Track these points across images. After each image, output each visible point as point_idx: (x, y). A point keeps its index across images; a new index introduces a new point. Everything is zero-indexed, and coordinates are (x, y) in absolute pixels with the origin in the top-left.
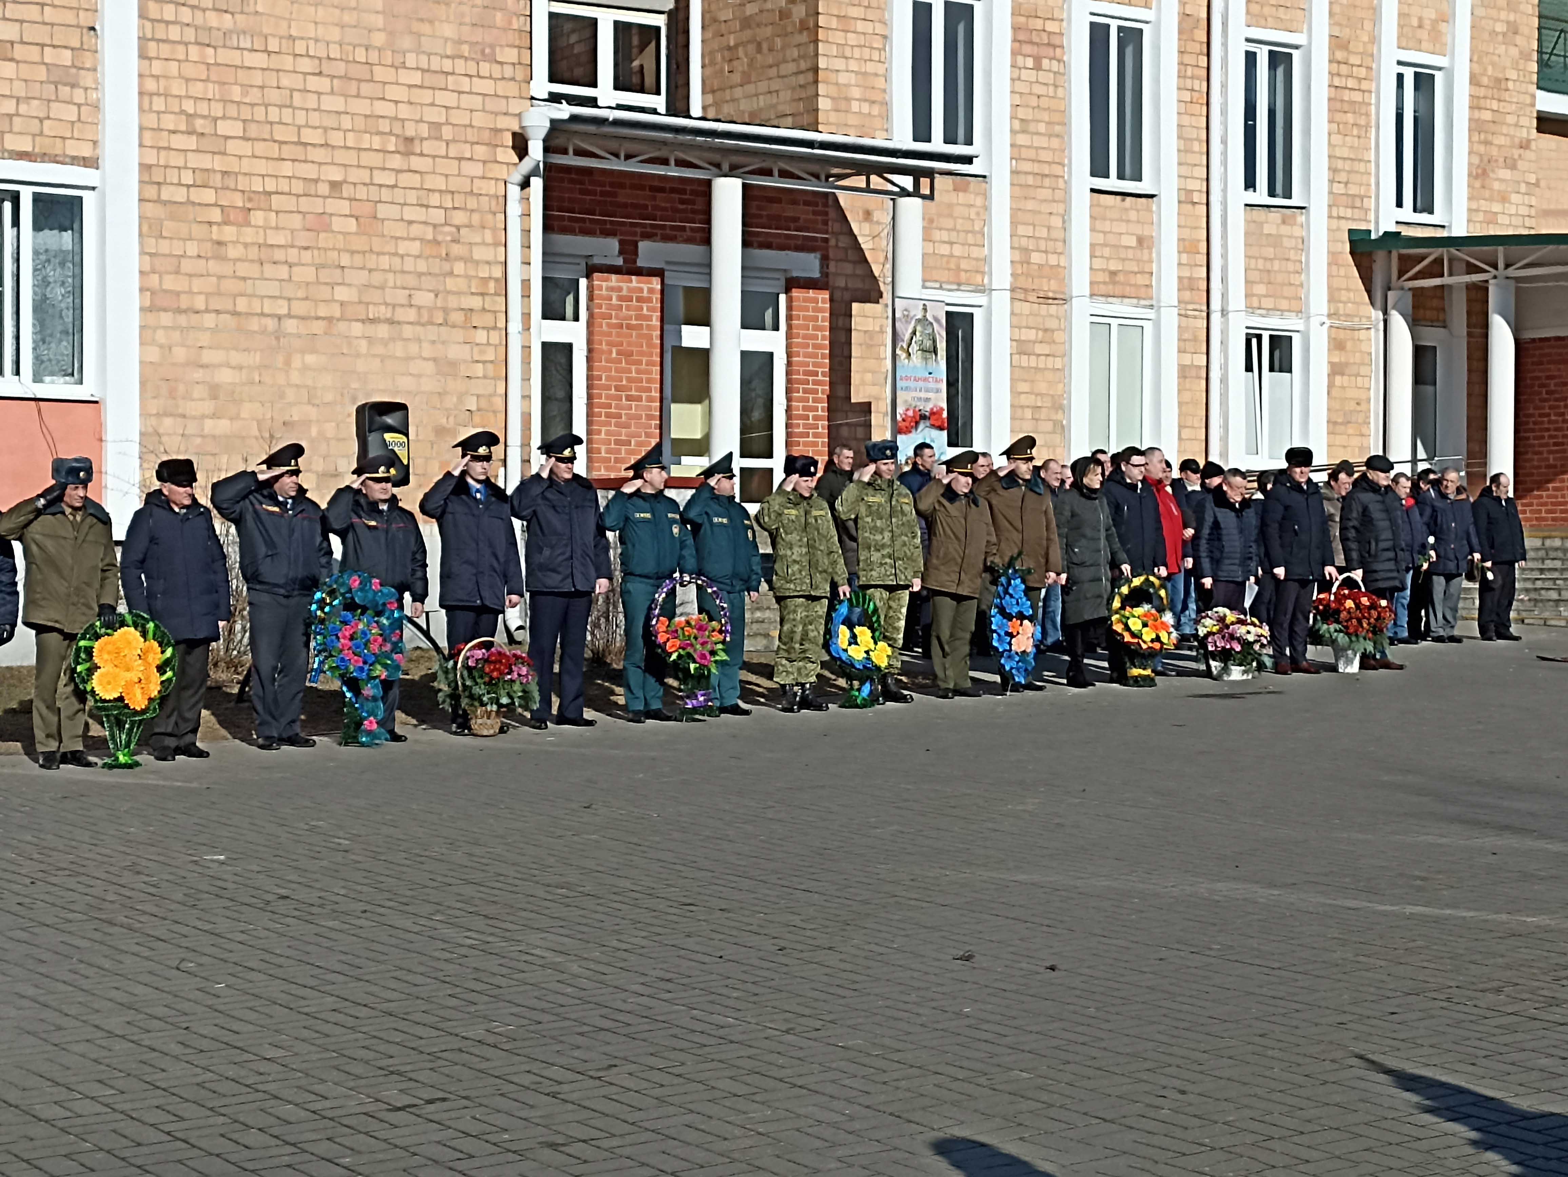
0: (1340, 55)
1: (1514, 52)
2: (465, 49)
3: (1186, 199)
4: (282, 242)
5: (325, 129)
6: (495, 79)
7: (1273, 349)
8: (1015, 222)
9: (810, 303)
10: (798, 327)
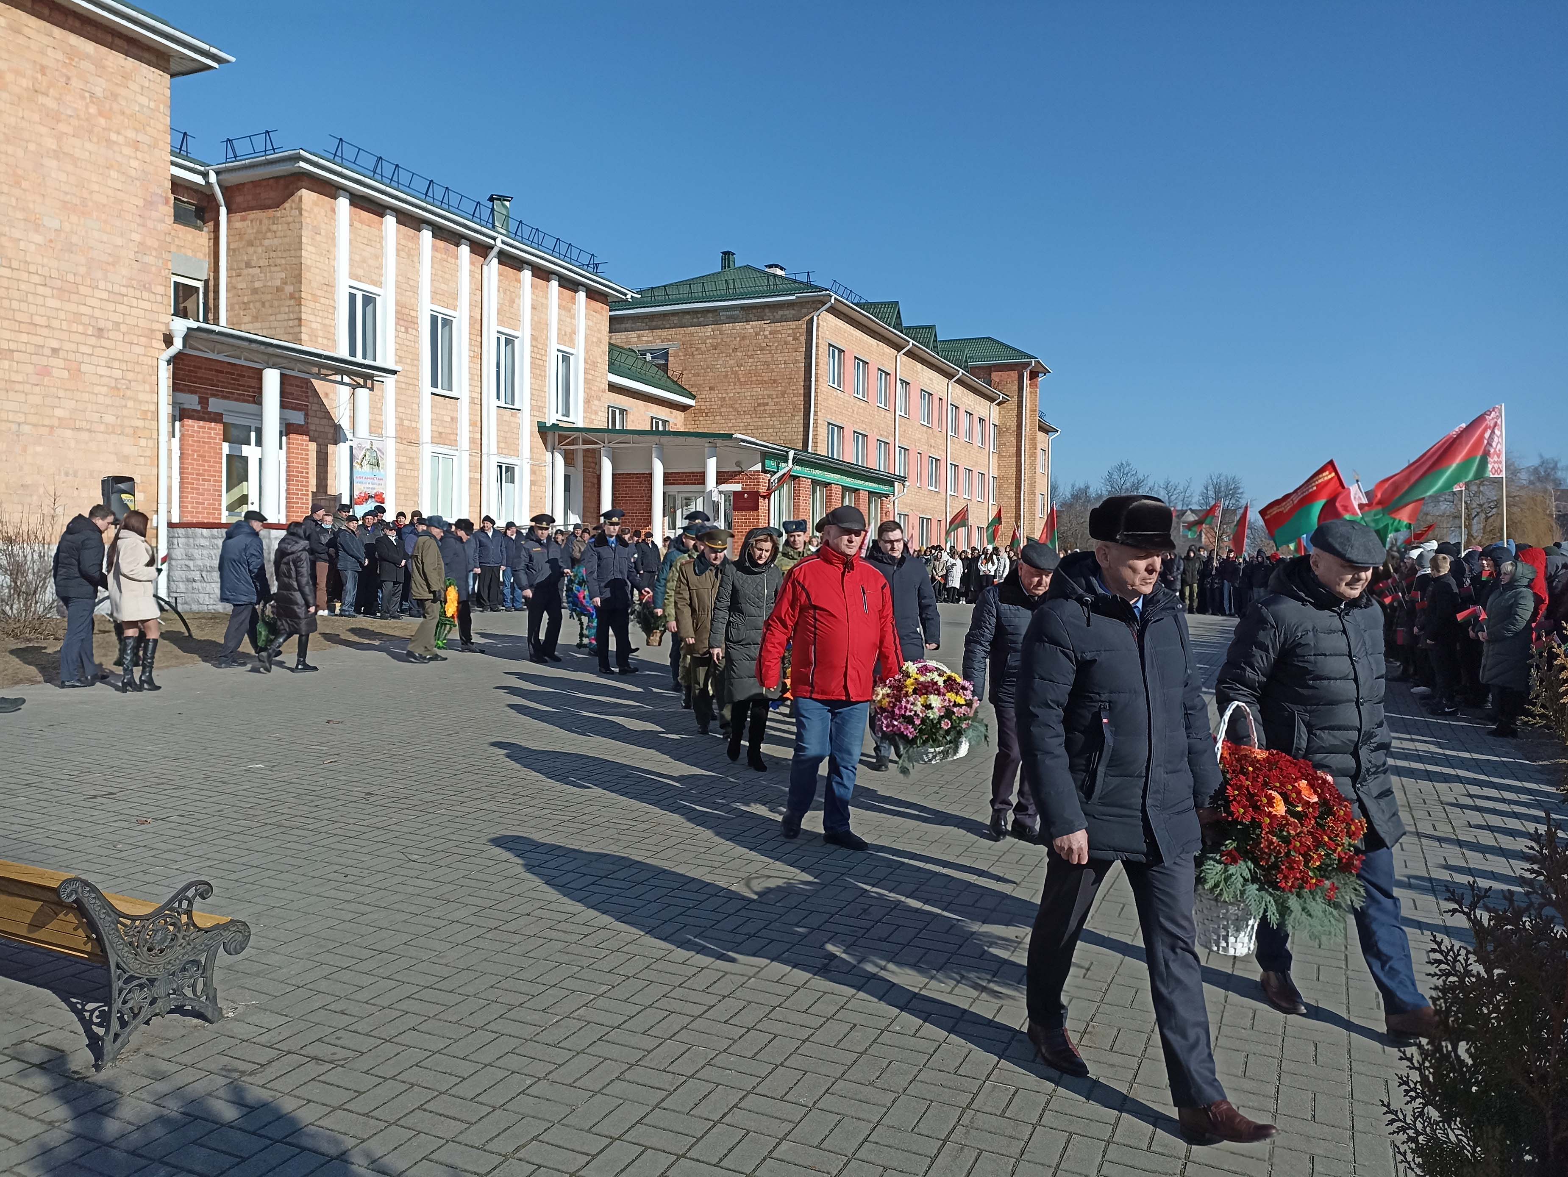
0: (534, 343)
1: (600, 350)
2: (134, 283)
3: (472, 402)
4: (21, 380)
5: (49, 318)
6: (152, 302)
7: (507, 472)
8: (397, 405)
9: (299, 437)
10: (293, 448)
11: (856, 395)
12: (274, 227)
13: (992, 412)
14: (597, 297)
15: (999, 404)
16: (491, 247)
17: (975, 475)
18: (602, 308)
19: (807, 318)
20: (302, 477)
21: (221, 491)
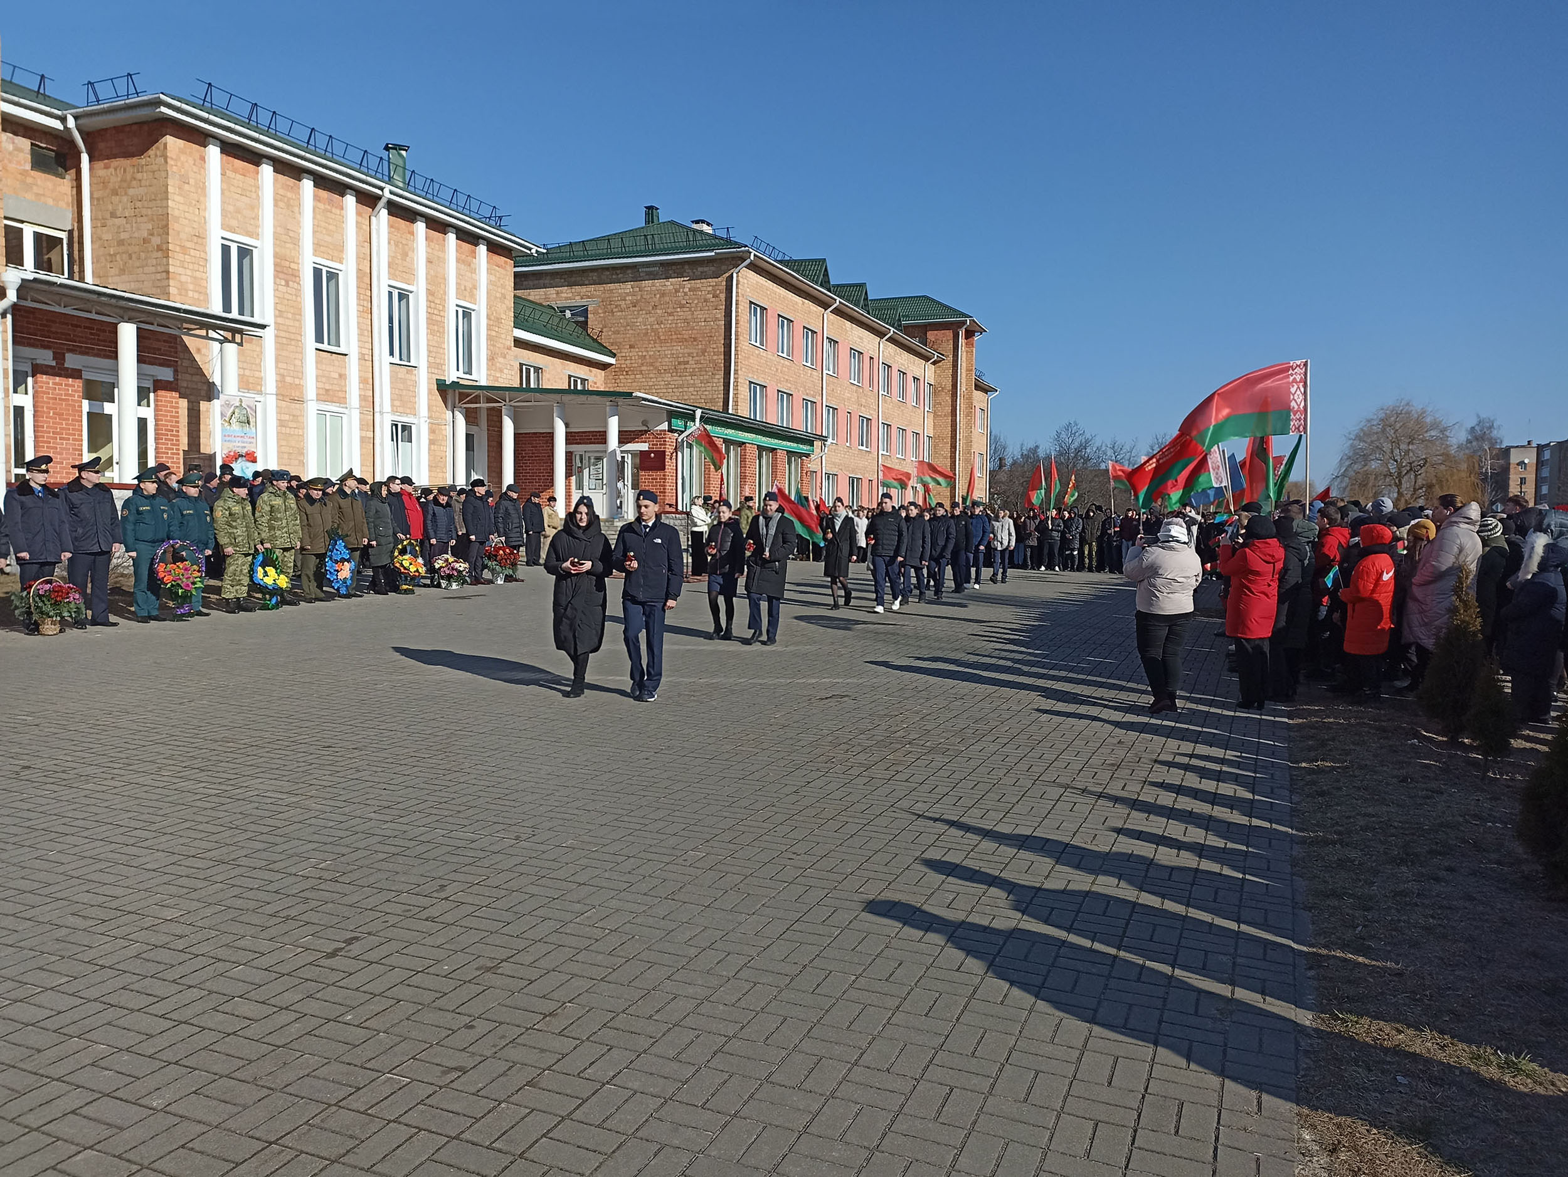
0: (430, 298)
1: (504, 306)
3: (362, 358)
7: (403, 432)
8: (277, 361)
9: (168, 394)
10: (161, 406)
11: (780, 354)
12: (139, 176)
13: (927, 372)
14: (500, 251)
15: (934, 363)
16: (379, 198)
17: (909, 435)
18: (506, 263)
19: (727, 275)
20: (171, 435)
21: (82, 450)
